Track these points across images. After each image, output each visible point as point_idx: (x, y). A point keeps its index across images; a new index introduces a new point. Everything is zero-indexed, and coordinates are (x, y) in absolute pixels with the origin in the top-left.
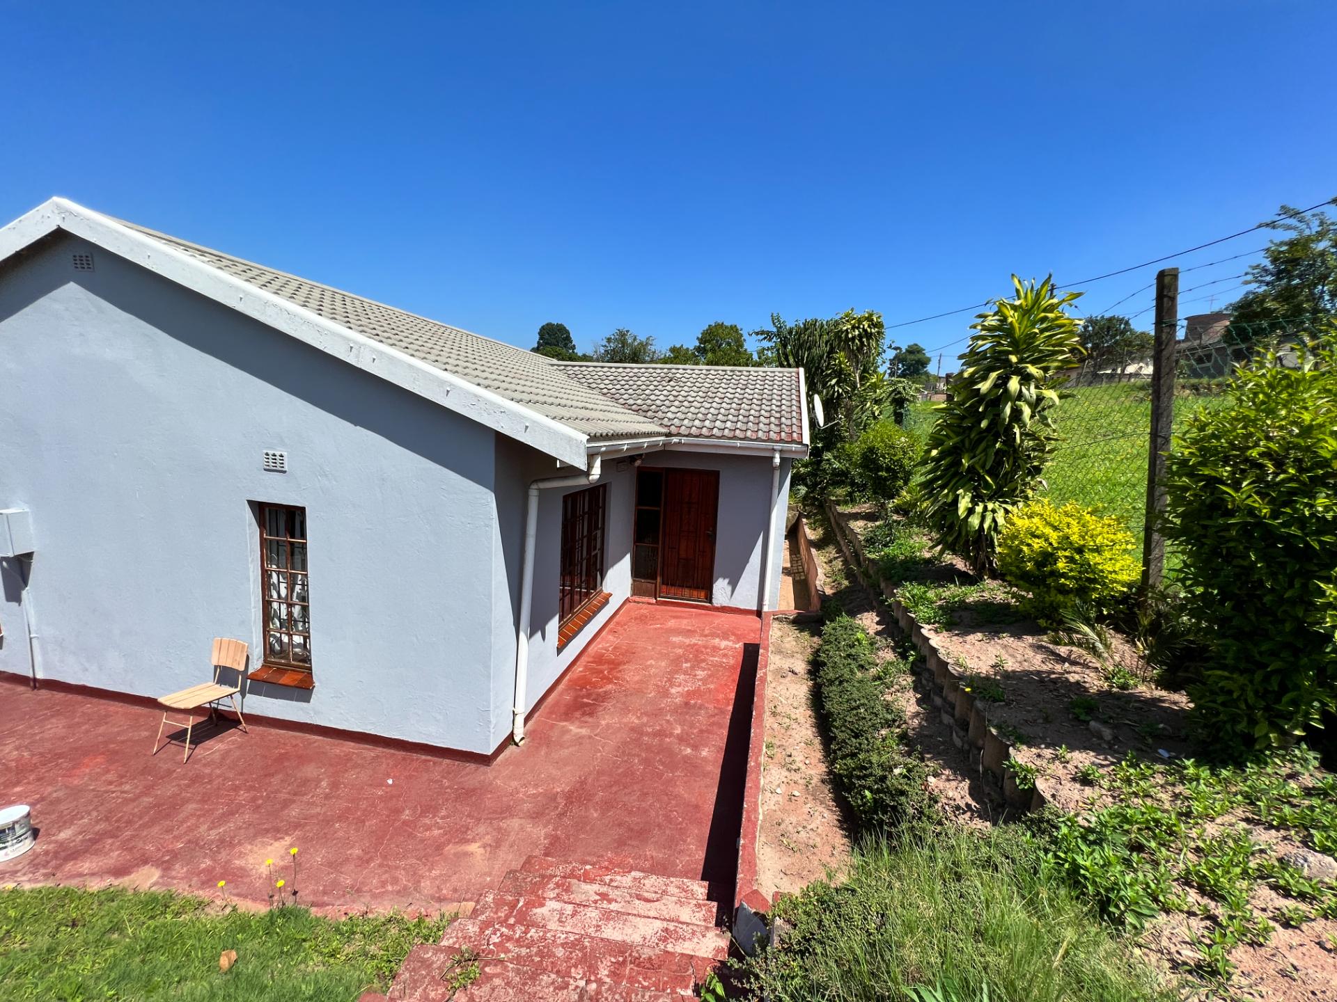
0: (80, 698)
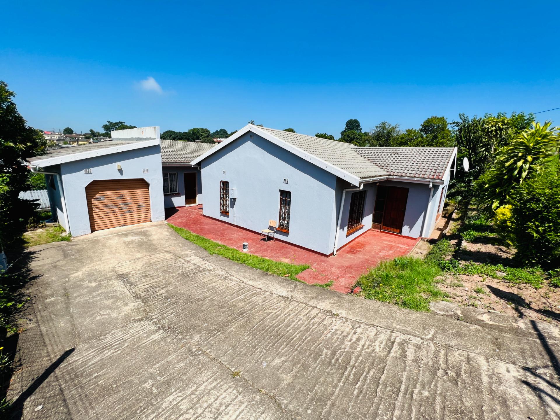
0: (241, 230)
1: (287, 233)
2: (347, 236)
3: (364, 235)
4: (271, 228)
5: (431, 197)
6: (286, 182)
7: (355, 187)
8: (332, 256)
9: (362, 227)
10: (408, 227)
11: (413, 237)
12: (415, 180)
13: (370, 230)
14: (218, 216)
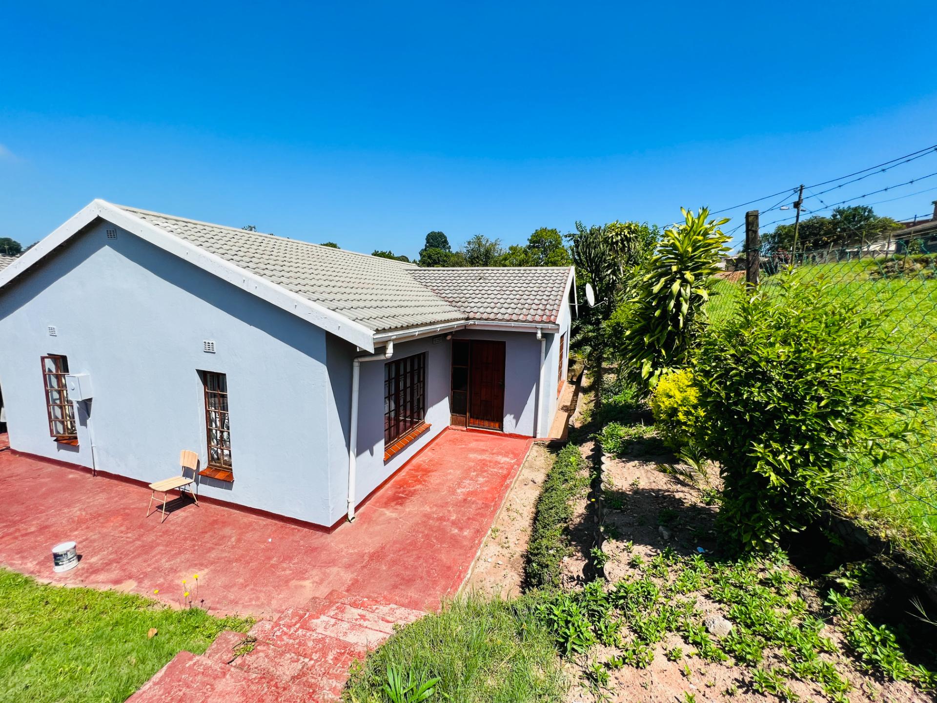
0: (116, 482)
1: (227, 482)
2: (386, 462)
3: (432, 445)
4: (187, 472)
5: (543, 355)
6: (209, 350)
7: (365, 353)
8: (347, 524)
9: (428, 429)
10: (512, 416)
11: (523, 434)
12: (511, 327)
13: (447, 428)
14: (51, 450)
